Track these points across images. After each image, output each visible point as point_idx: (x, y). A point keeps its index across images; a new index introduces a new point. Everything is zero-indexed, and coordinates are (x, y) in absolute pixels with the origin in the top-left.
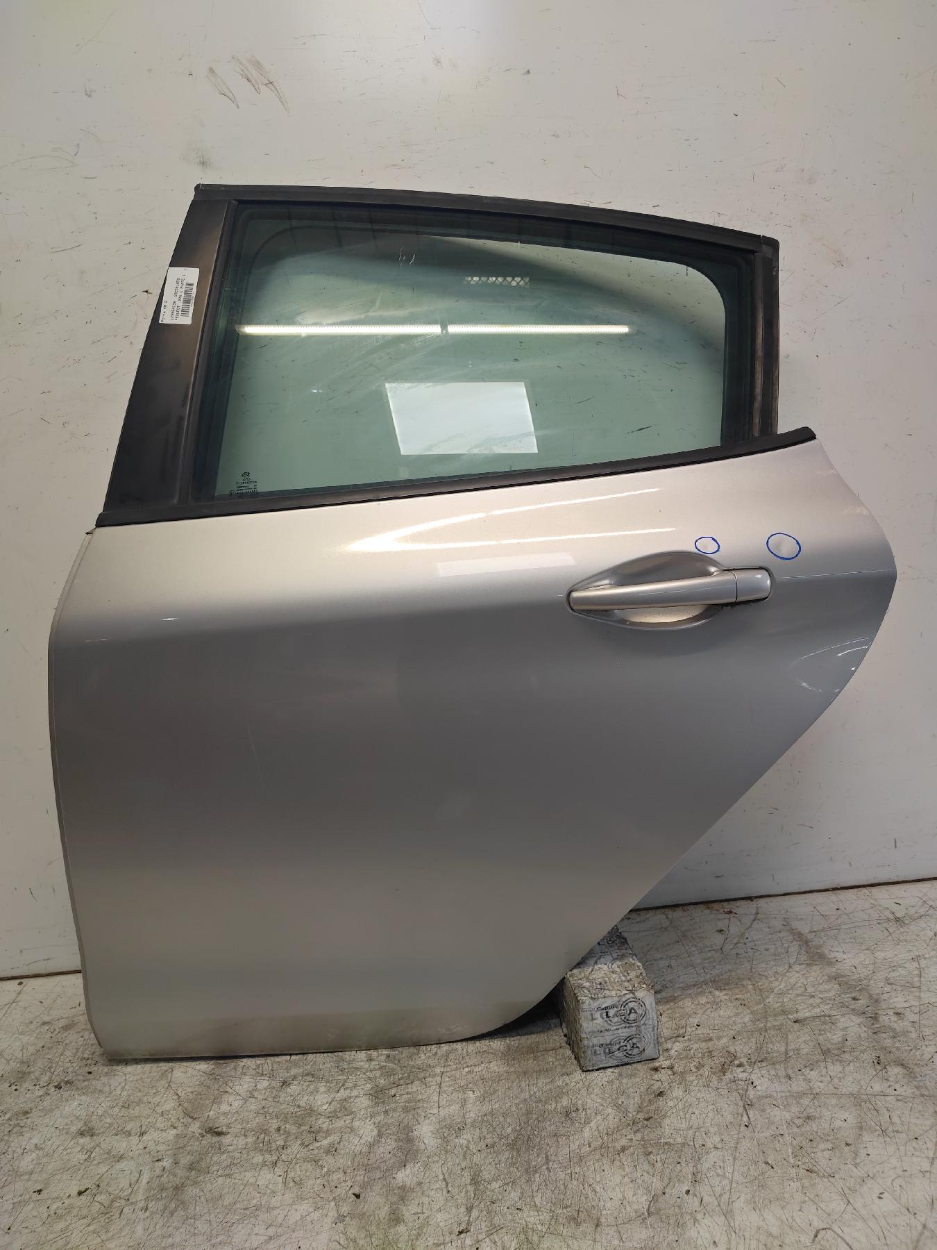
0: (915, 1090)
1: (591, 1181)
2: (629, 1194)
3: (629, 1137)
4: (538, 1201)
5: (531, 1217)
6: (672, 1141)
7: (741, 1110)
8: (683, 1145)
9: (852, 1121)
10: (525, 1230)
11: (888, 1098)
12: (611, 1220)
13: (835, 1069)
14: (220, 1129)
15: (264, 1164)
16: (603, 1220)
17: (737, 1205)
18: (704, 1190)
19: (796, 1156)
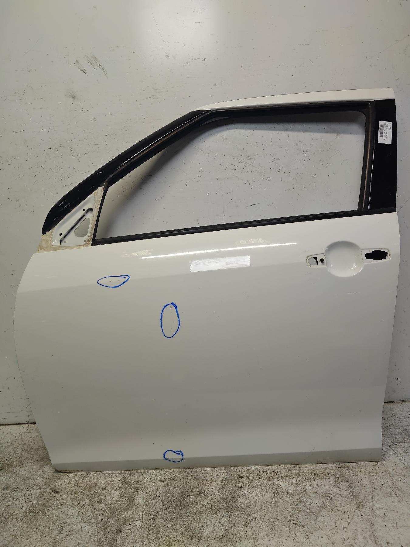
0: (350, 493)
1: (202, 522)
2: (216, 528)
3: (223, 505)
4: (178, 528)
5: (173, 535)
6: (240, 508)
7: (273, 496)
8: (244, 509)
9: (319, 504)
10: (169, 540)
11: (337, 496)
12: (206, 538)
13: (318, 482)
14: (58, 491)
15: (72, 505)
16: (202, 538)
17: (260, 536)
18: (248, 529)
19: (291, 517)
